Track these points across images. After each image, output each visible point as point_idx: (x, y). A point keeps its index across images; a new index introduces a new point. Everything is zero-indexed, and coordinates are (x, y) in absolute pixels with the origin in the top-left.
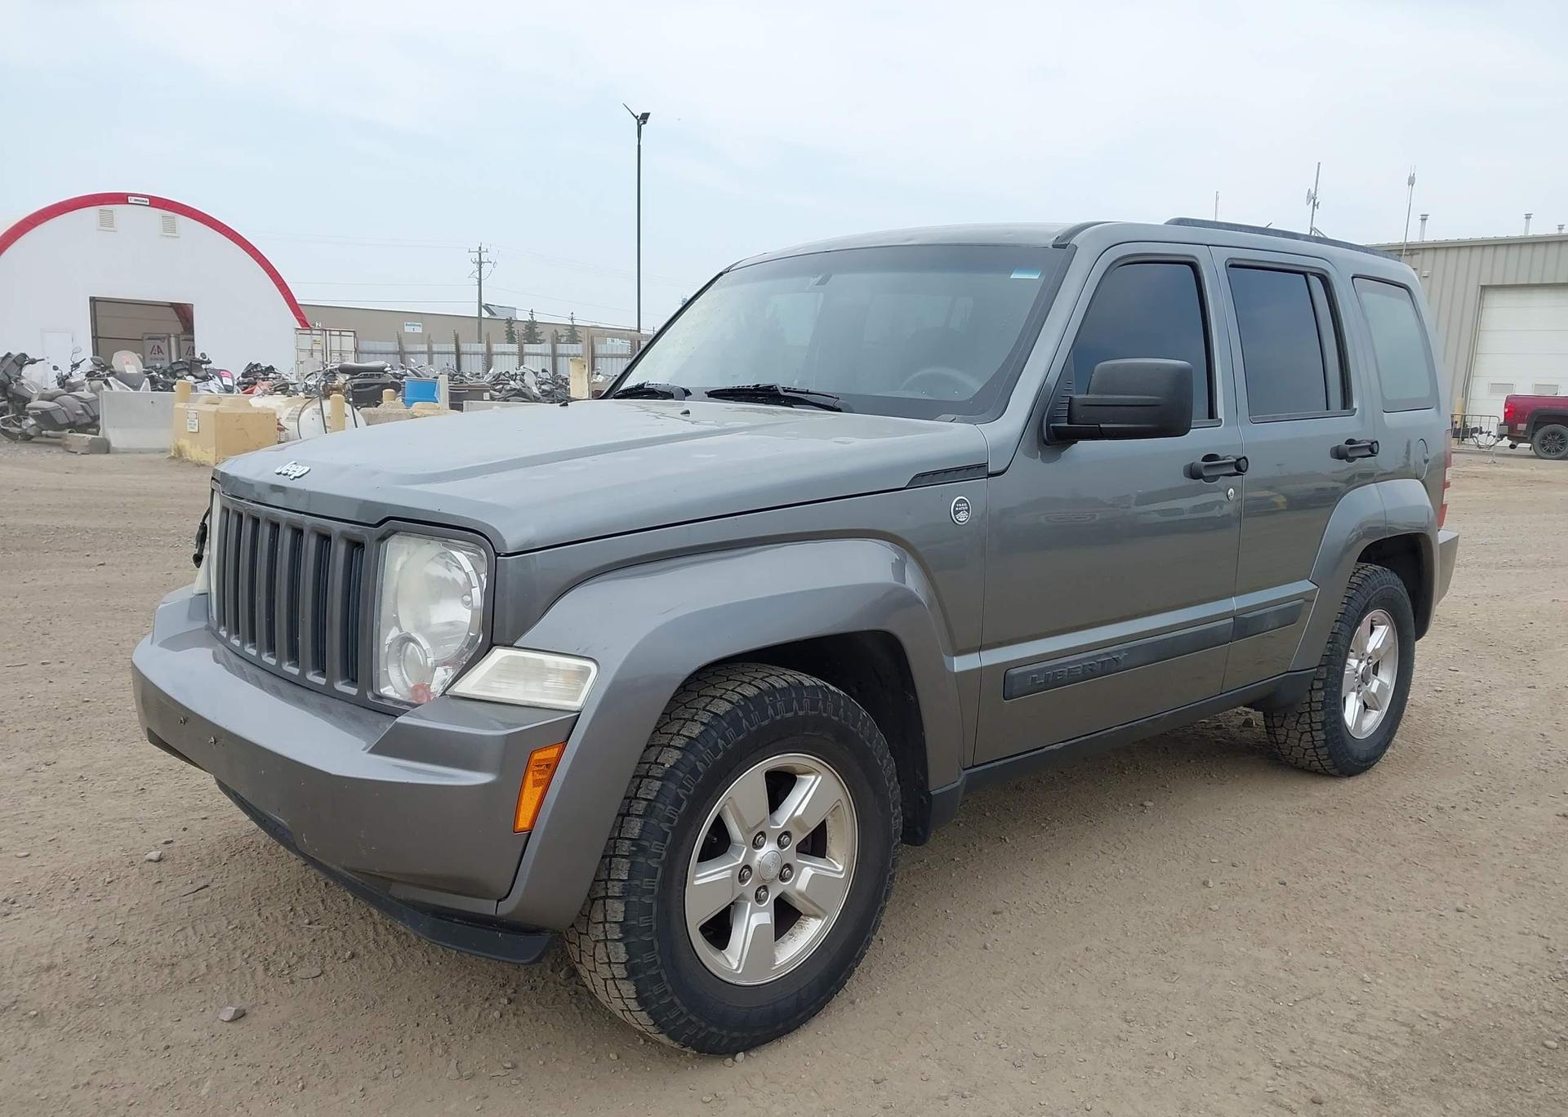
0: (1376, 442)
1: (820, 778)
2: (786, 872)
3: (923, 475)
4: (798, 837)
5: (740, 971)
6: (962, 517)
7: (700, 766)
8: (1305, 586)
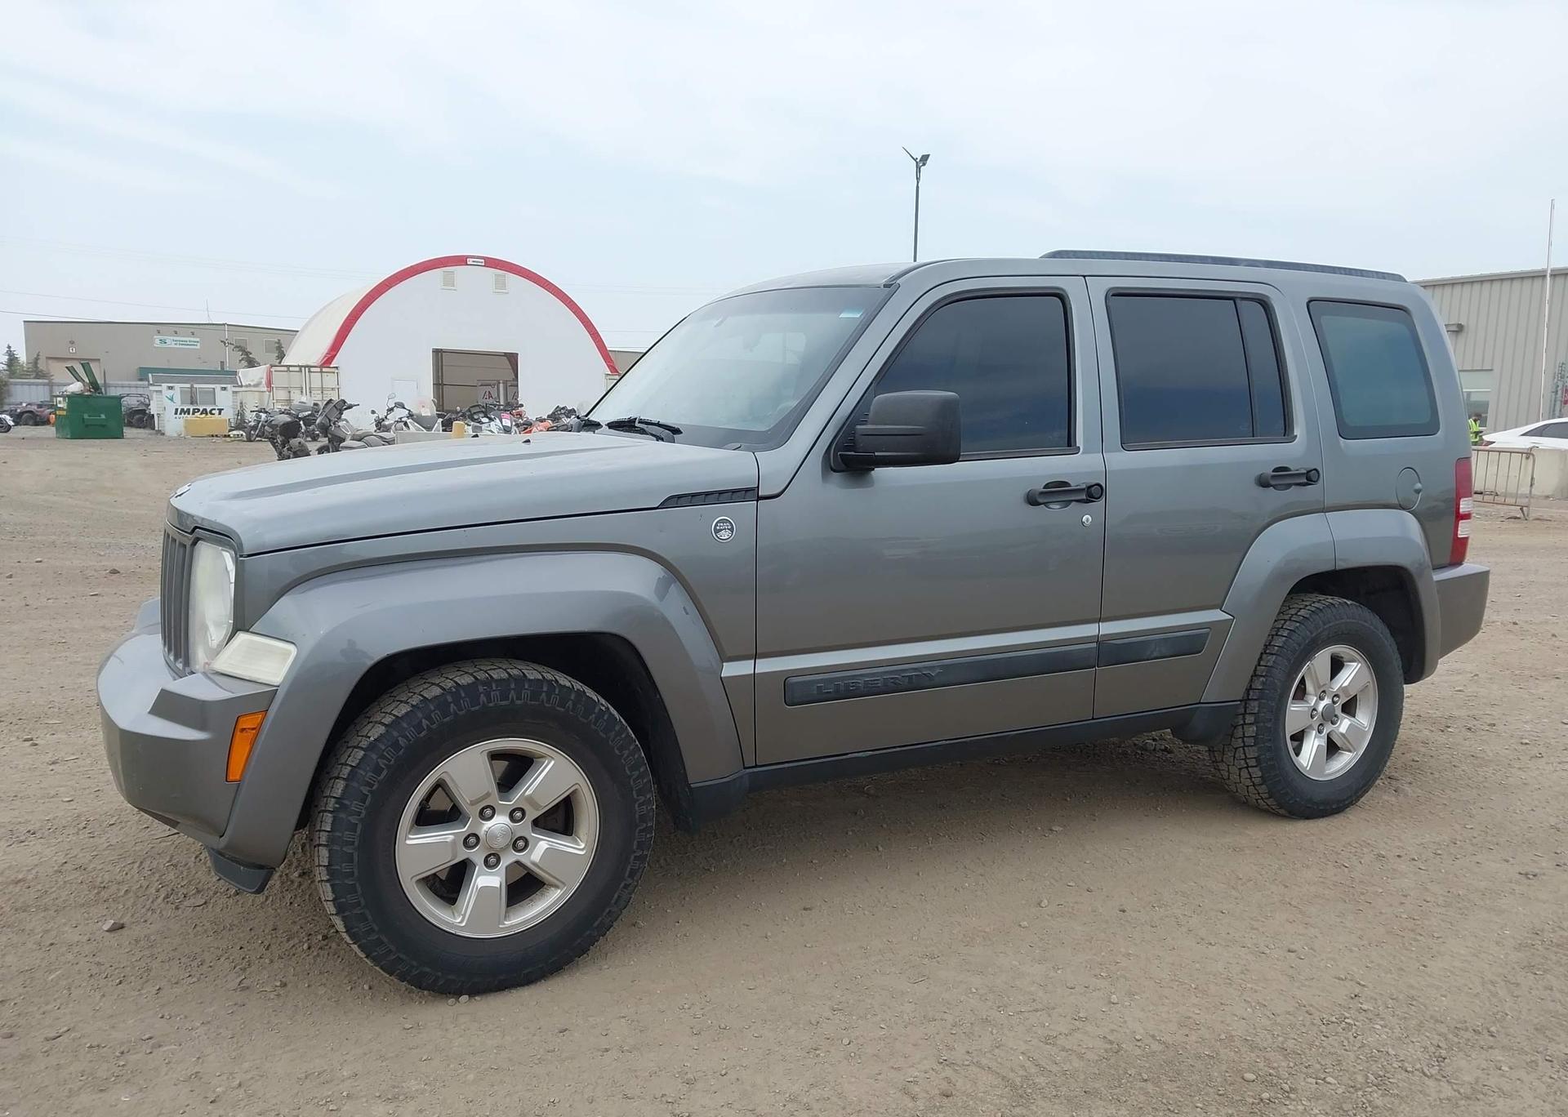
0: (1315, 469)
1: (553, 762)
2: (520, 843)
3: (679, 497)
4: (533, 814)
5: (463, 924)
6: (725, 535)
7: (402, 741)
8: (1217, 615)
